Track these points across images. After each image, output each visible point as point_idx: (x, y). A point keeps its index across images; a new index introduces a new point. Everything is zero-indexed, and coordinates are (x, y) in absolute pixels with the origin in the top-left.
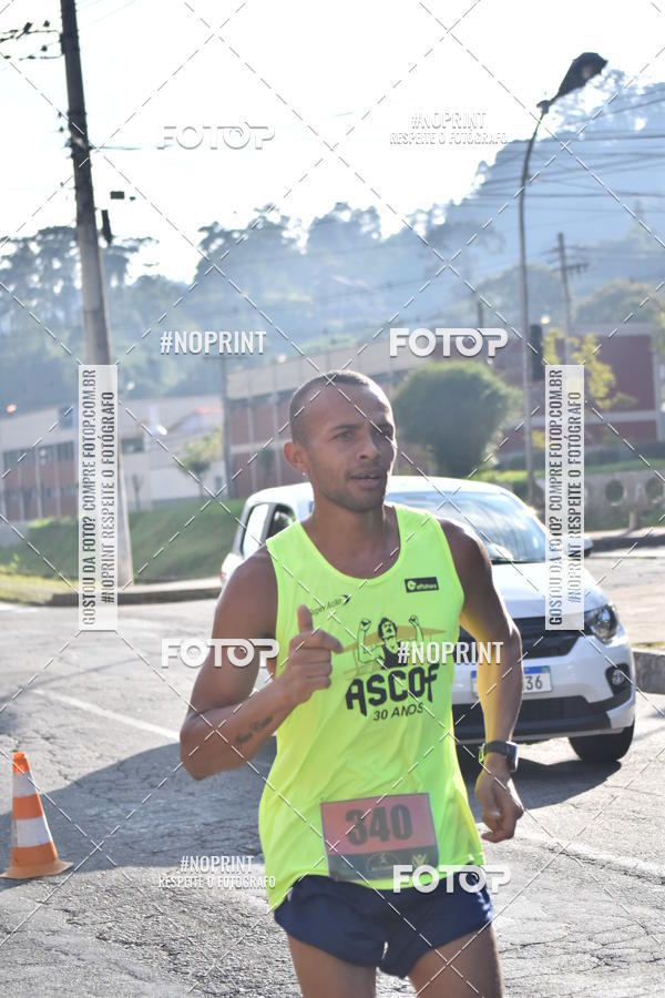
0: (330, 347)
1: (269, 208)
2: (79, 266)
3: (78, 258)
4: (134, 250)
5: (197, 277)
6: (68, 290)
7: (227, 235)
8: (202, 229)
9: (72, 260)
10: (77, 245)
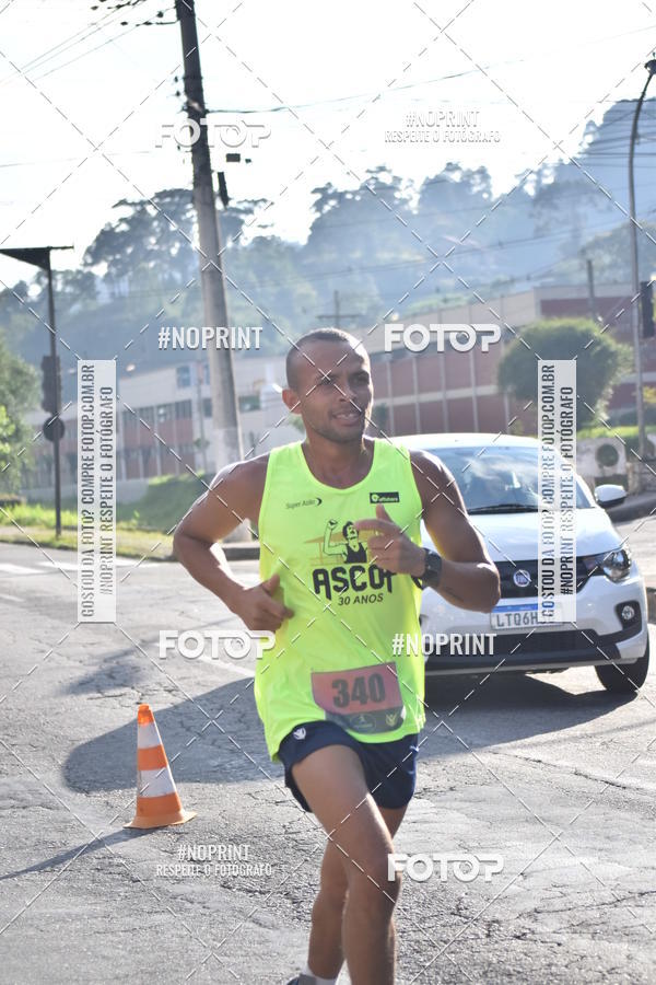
0: (442, 305)
1: (382, 169)
2: (195, 228)
3: (195, 219)
4: (249, 211)
5: (311, 238)
6: (185, 252)
7: (340, 196)
8: (316, 191)
9: (189, 222)
10: (194, 208)
